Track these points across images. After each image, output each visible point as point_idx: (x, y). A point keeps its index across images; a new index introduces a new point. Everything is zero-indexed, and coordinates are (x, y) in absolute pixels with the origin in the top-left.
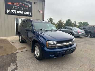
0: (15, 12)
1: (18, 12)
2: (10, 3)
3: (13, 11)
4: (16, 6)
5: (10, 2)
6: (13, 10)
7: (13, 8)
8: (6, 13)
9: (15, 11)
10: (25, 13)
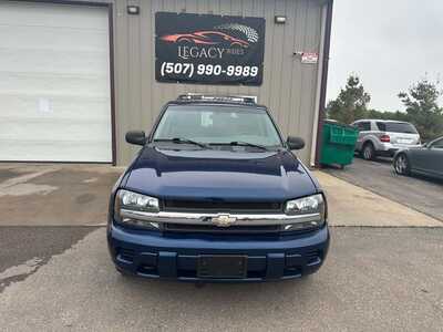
0: (189, 70)
1: (202, 69)
2: (173, 38)
3: (184, 68)
4: (194, 44)
5: (172, 34)
6: (183, 62)
7: (182, 54)
9: (188, 66)
10: (231, 71)
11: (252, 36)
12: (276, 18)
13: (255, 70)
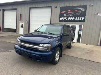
0: (66, 19)
1: (69, 18)
2: (63, 12)
3: (65, 18)
5: (63, 11)
6: (65, 17)
8: (60, 21)
9: (66, 18)
10: (76, 19)
11: (83, 10)
12: (90, 5)
13: (83, 18)
